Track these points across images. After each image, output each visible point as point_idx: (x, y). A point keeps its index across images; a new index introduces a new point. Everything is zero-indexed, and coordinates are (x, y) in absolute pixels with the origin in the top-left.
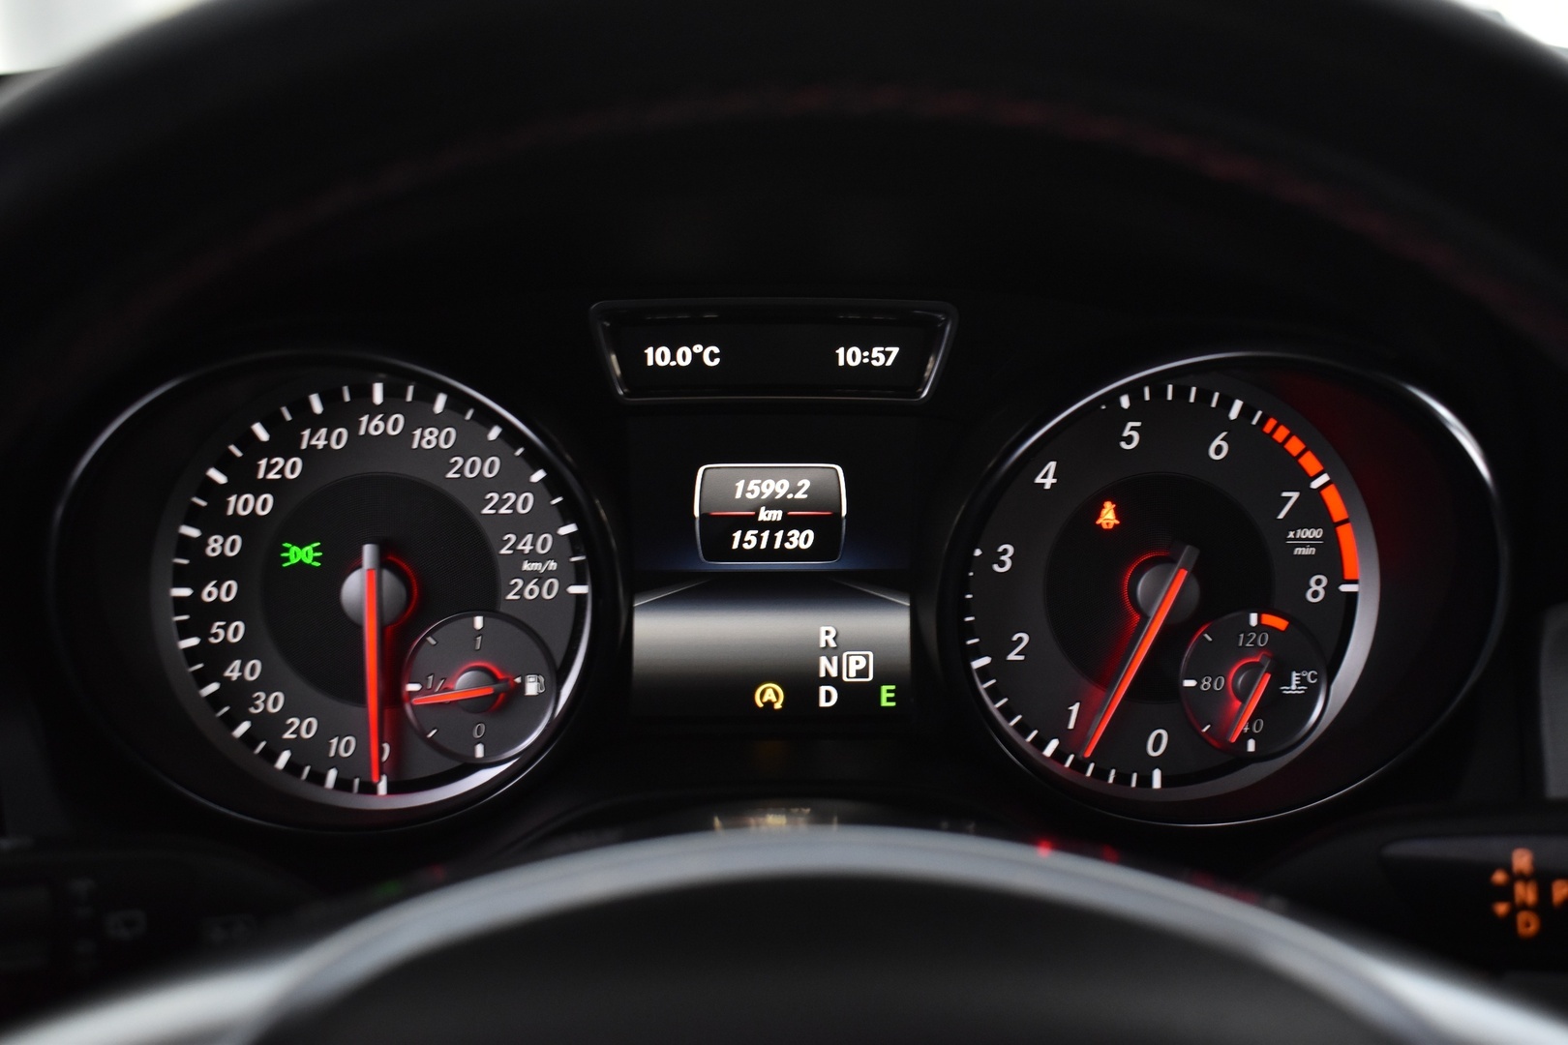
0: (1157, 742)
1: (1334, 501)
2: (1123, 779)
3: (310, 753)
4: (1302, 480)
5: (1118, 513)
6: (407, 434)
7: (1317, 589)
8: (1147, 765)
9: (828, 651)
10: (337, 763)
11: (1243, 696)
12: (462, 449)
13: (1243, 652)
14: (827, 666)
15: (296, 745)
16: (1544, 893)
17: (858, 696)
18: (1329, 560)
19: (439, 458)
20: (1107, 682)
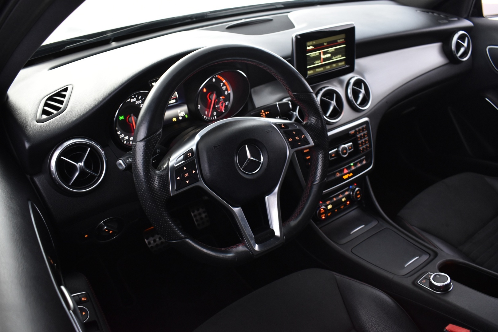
0: (215, 113)
1: (226, 84)
2: (212, 118)
3: (128, 140)
4: (222, 82)
5: (206, 90)
6: (130, 101)
7: (226, 93)
8: (214, 116)
9: (179, 113)
10: (131, 141)
11: (222, 106)
12: (137, 100)
13: (221, 101)
14: (179, 115)
15: (126, 140)
16: (265, 113)
17: (183, 117)
18: (227, 90)
19: (134, 102)
20: (209, 108)
